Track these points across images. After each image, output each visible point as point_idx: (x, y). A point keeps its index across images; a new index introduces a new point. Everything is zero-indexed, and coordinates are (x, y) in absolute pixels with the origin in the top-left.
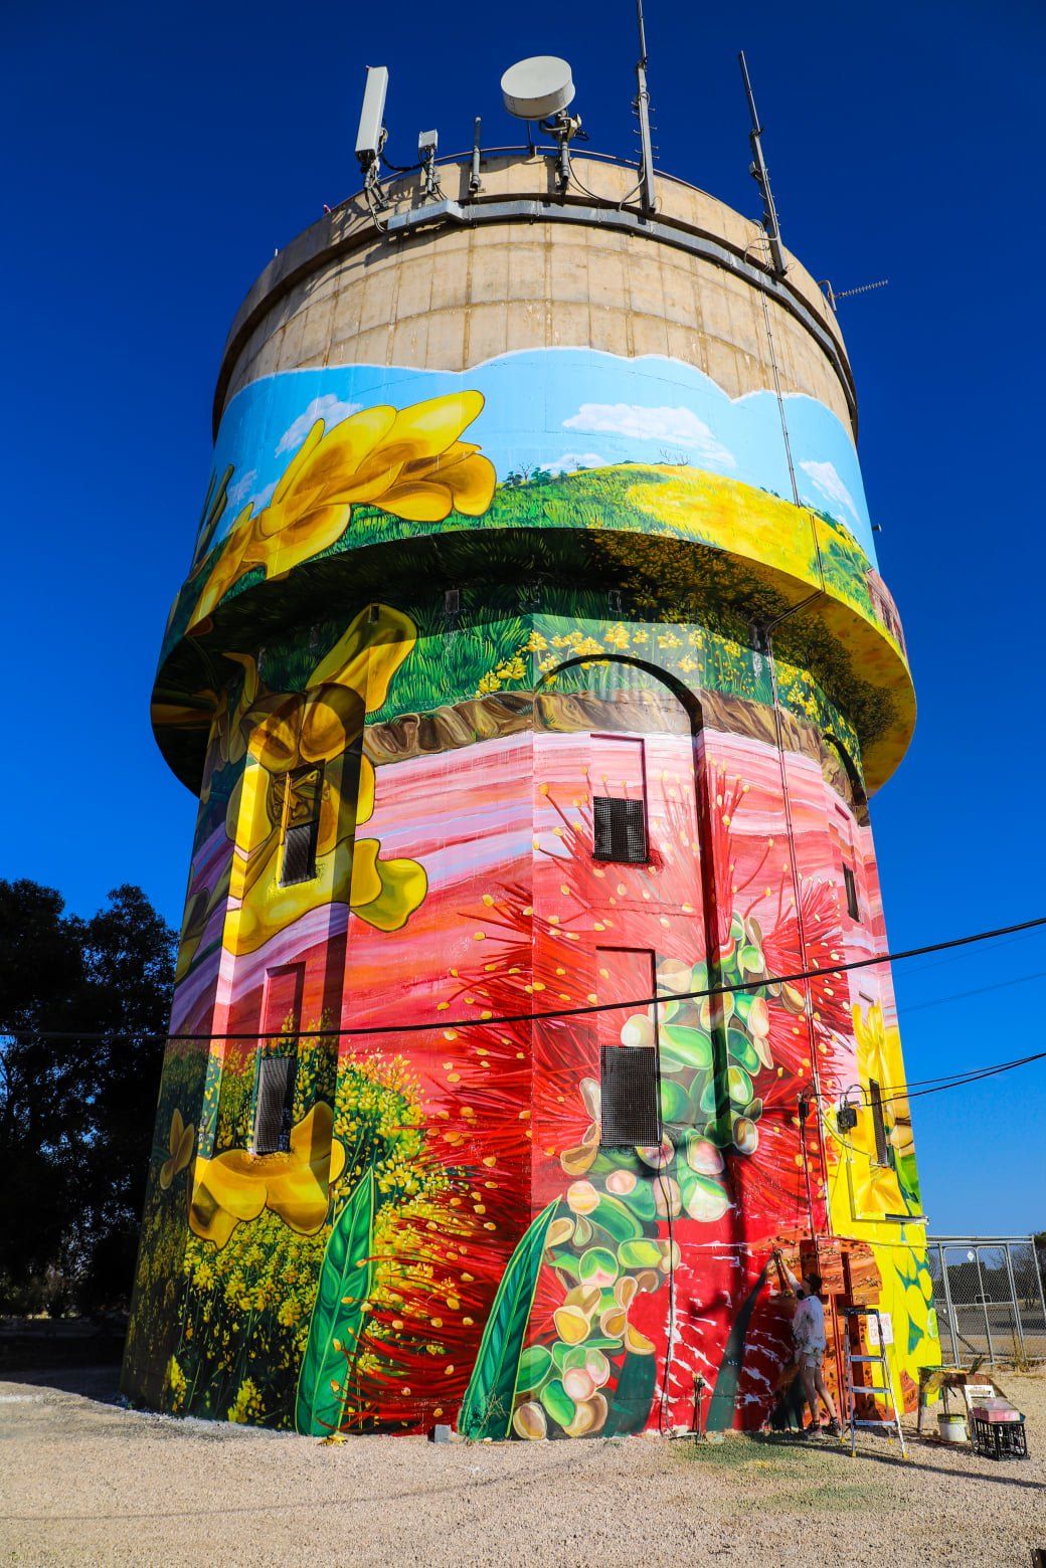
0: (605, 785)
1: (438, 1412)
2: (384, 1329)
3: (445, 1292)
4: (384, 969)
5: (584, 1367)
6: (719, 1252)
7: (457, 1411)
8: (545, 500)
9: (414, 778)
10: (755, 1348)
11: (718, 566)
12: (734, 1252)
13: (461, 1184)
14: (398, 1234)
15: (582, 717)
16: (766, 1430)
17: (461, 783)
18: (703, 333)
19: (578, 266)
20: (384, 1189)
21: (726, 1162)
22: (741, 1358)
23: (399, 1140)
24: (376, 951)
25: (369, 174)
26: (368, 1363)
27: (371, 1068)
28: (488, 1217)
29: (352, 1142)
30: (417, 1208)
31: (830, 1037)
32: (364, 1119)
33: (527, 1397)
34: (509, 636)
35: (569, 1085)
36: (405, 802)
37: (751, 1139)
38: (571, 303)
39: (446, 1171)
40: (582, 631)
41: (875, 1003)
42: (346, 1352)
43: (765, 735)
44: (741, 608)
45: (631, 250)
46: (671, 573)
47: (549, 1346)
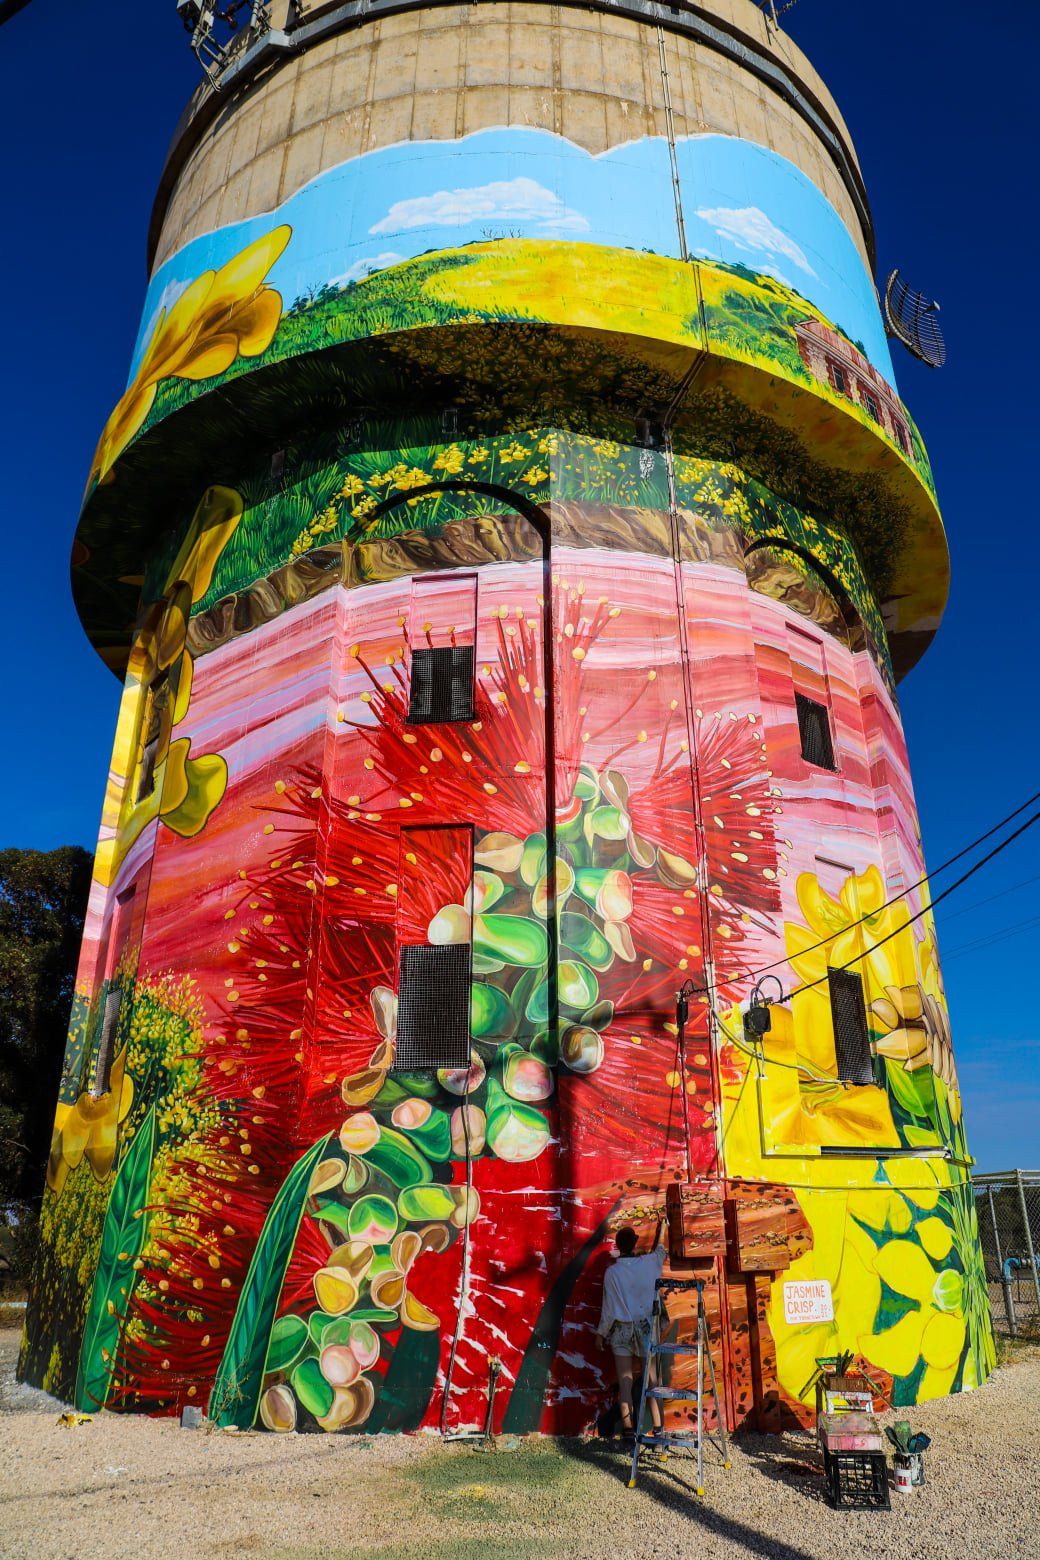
0: (428, 636)
1: (192, 1390)
2: (151, 1290)
3: (208, 1248)
4: (182, 879)
5: (348, 1344)
6: (533, 1200)
7: (209, 1392)
8: (329, 317)
9: (226, 664)
10: (579, 1327)
11: (556, 348)
12: (554, 1200)
13: (231, 1120)
14: (171, 1180)
15: (404, 560)
16: (587, 1436)
17: (268, 659)
18: (560, 89)
19: (407, 55)
20: (164, 1129)
21: (556, 1083)
22: (557, 1340)
23: (180, 1071)
24: (177, 861)
25: (196, 31)
26: (135, 1329)
27: (162, 992)
28: (252, 1158)
29: (140, 1077)
30: (192, 1150)
31: (739, 916)
32: (153, 1051)
33: (275, 1379)
34: (325, 486)
35: (357, 996)
36: (217, 691)
37: (592, 1051)
38: (394, 99)
39: (219, 1105)
40: (406, 462)
41: (858, 872)
42: (118, 1315)
43: (652, 546)
44: (618, 400)
45: (473, 20)
46: (505, 372)
47: (305, 1317)
